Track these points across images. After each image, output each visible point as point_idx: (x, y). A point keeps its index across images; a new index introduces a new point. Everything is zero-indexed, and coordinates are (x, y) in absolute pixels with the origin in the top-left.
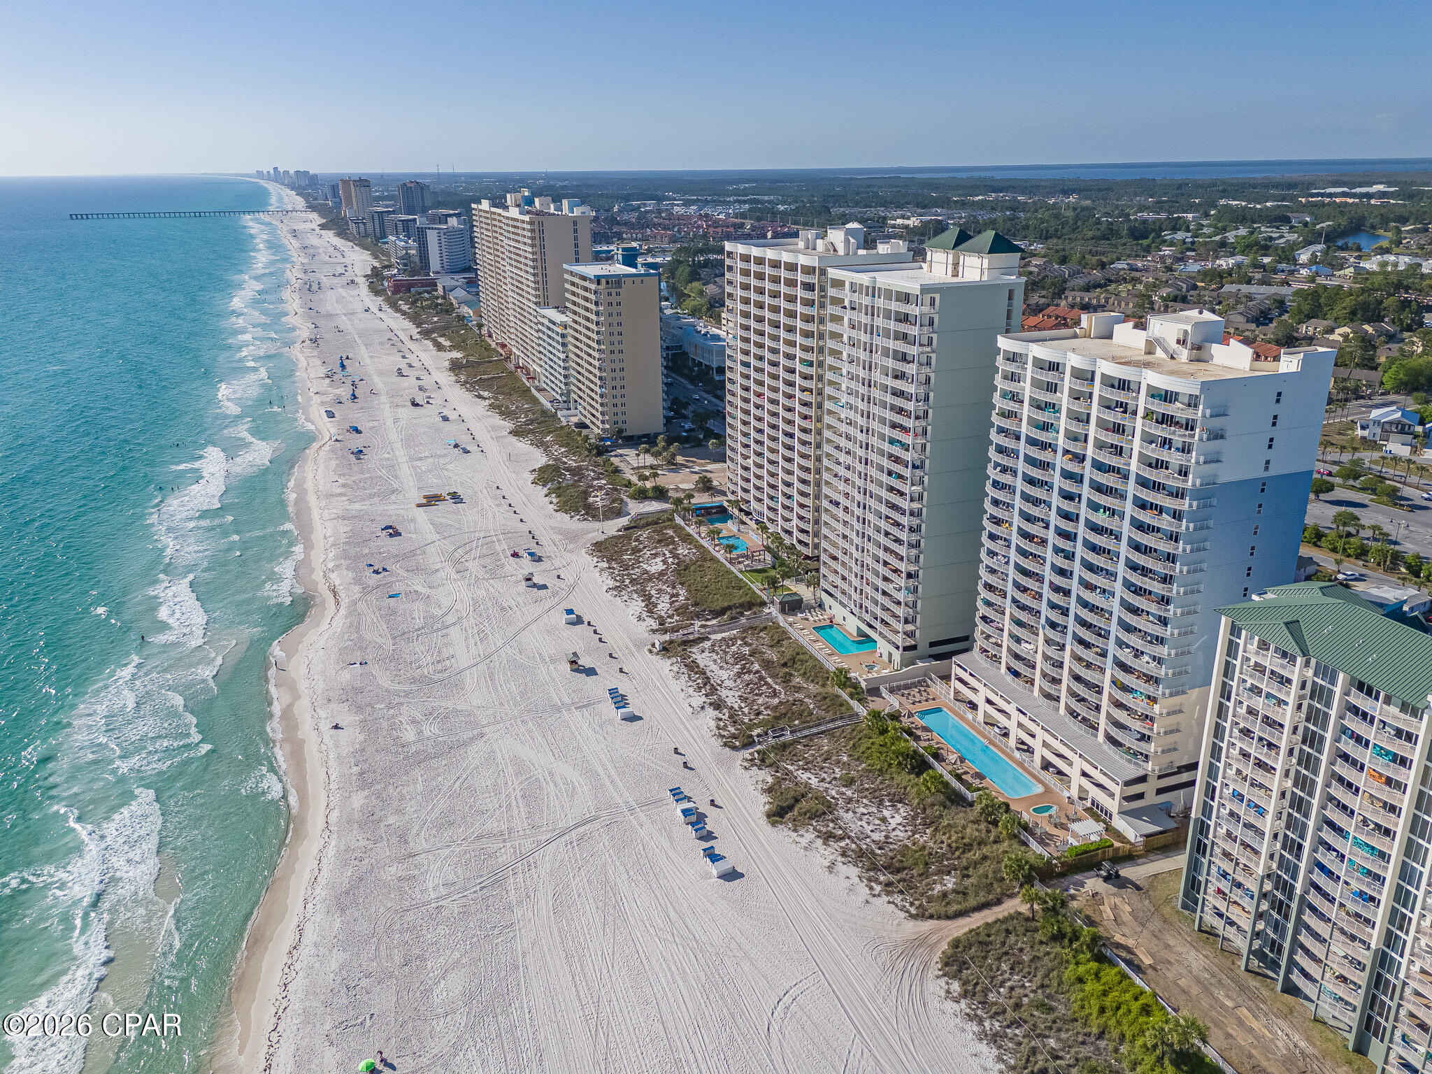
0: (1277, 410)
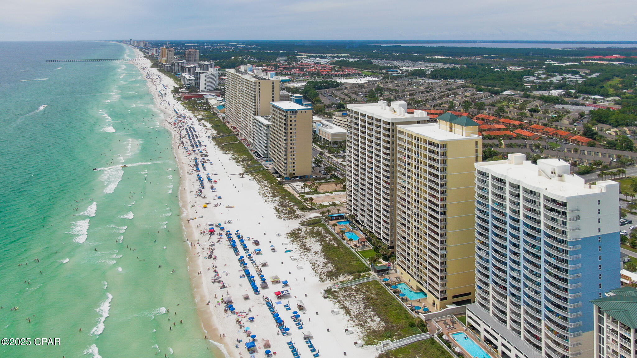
0: (599, 207)
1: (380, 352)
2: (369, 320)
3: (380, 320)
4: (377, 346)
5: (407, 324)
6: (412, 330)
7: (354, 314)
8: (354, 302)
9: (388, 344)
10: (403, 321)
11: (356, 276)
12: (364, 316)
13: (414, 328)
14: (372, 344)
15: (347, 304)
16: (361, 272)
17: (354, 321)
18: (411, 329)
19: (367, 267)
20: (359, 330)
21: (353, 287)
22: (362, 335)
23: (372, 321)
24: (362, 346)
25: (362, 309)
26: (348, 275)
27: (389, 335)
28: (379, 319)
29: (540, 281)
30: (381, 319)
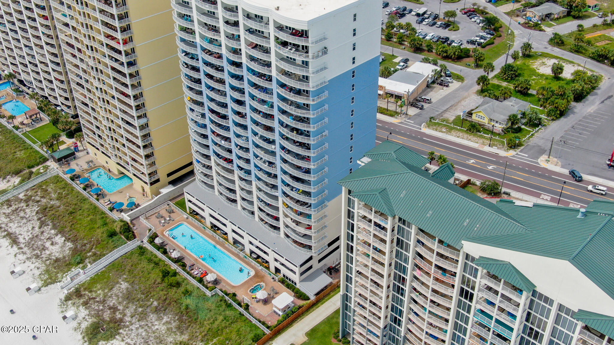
0: (355, 25)
1: (66, 292)
2: (48, 244)
3: (65, 240)
4: (62, 284)
5: (105, 235)
6: (112, 242)
7: (24, 241)
8: (25, 221)
9: (78, 274)
10: (98, 231)
11: (26, 176)
12: (41, 240)
13: (115, 238)
14: (54, 282)
15: (13, 228)
16: (33, 167)
17: (24, 253)
18: (110, 241)
19: (42, 156)
20: (32, 266)
21: (21, 196)
22: (37, 272)
23: (52, 244)
24: (40, 290)
25: (37, 229)
26: (12, 177)
27: (78, 260)
28: (64, 238)
29: (275, 148)
30: (66, 238)
